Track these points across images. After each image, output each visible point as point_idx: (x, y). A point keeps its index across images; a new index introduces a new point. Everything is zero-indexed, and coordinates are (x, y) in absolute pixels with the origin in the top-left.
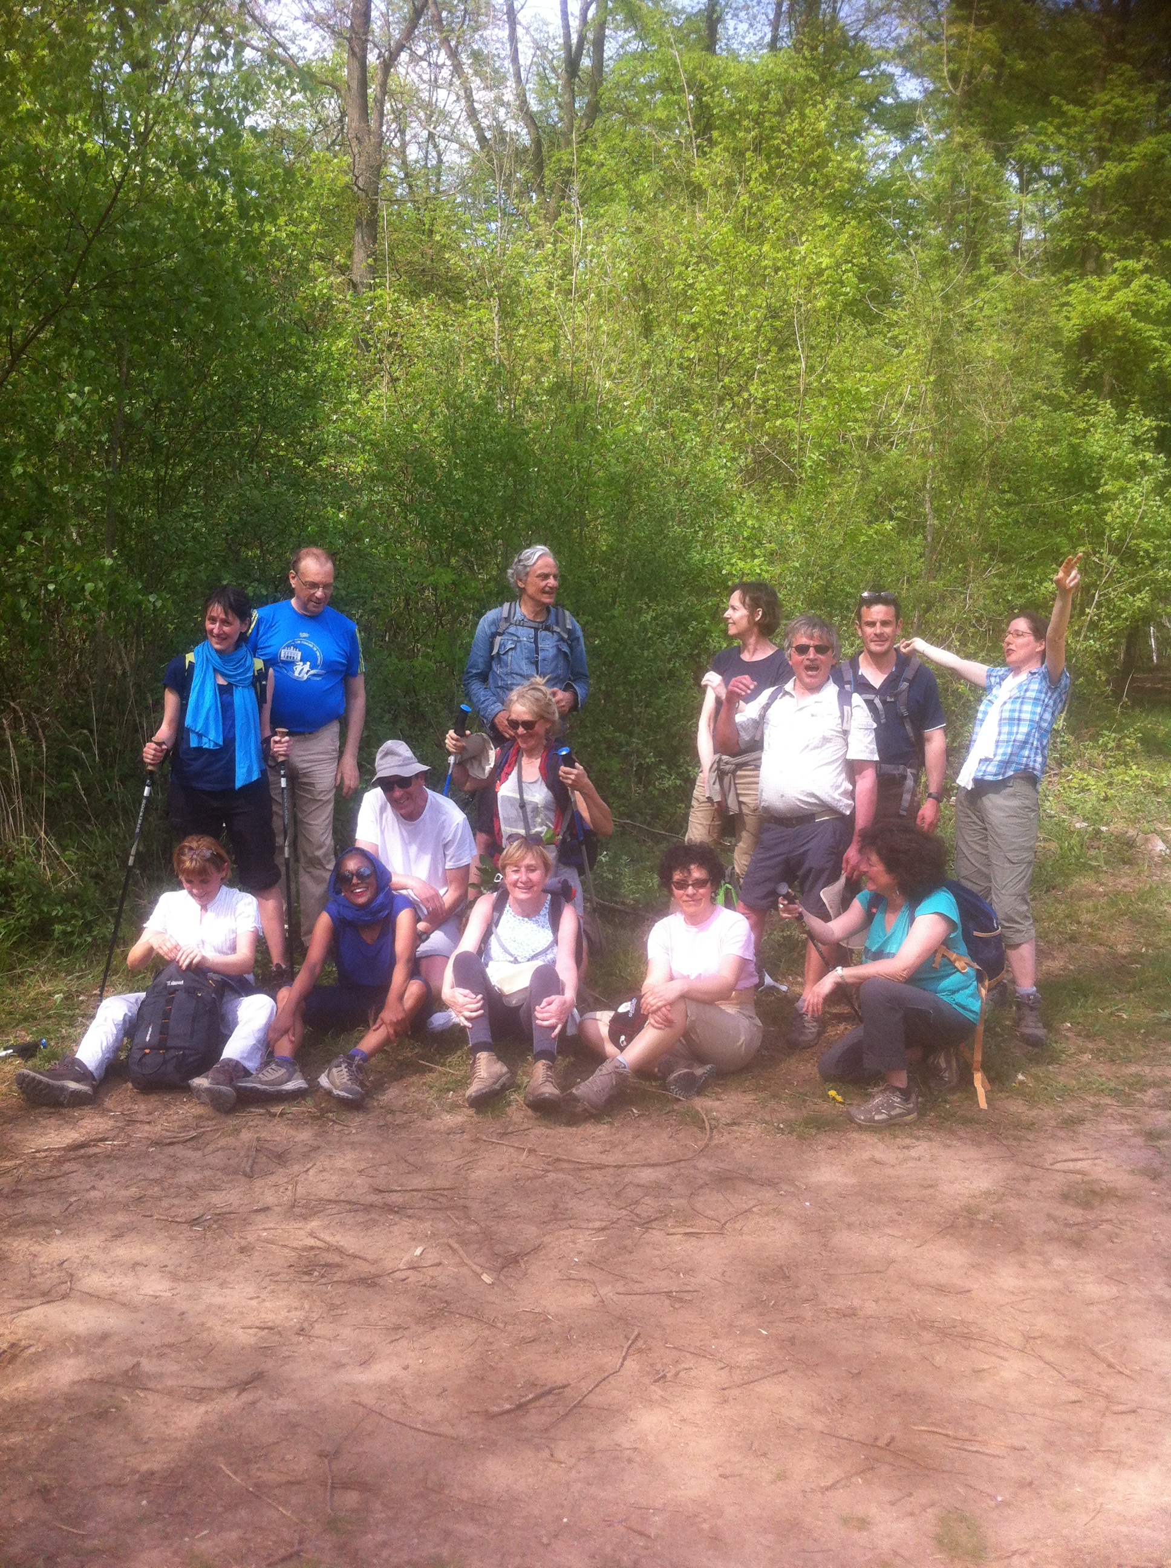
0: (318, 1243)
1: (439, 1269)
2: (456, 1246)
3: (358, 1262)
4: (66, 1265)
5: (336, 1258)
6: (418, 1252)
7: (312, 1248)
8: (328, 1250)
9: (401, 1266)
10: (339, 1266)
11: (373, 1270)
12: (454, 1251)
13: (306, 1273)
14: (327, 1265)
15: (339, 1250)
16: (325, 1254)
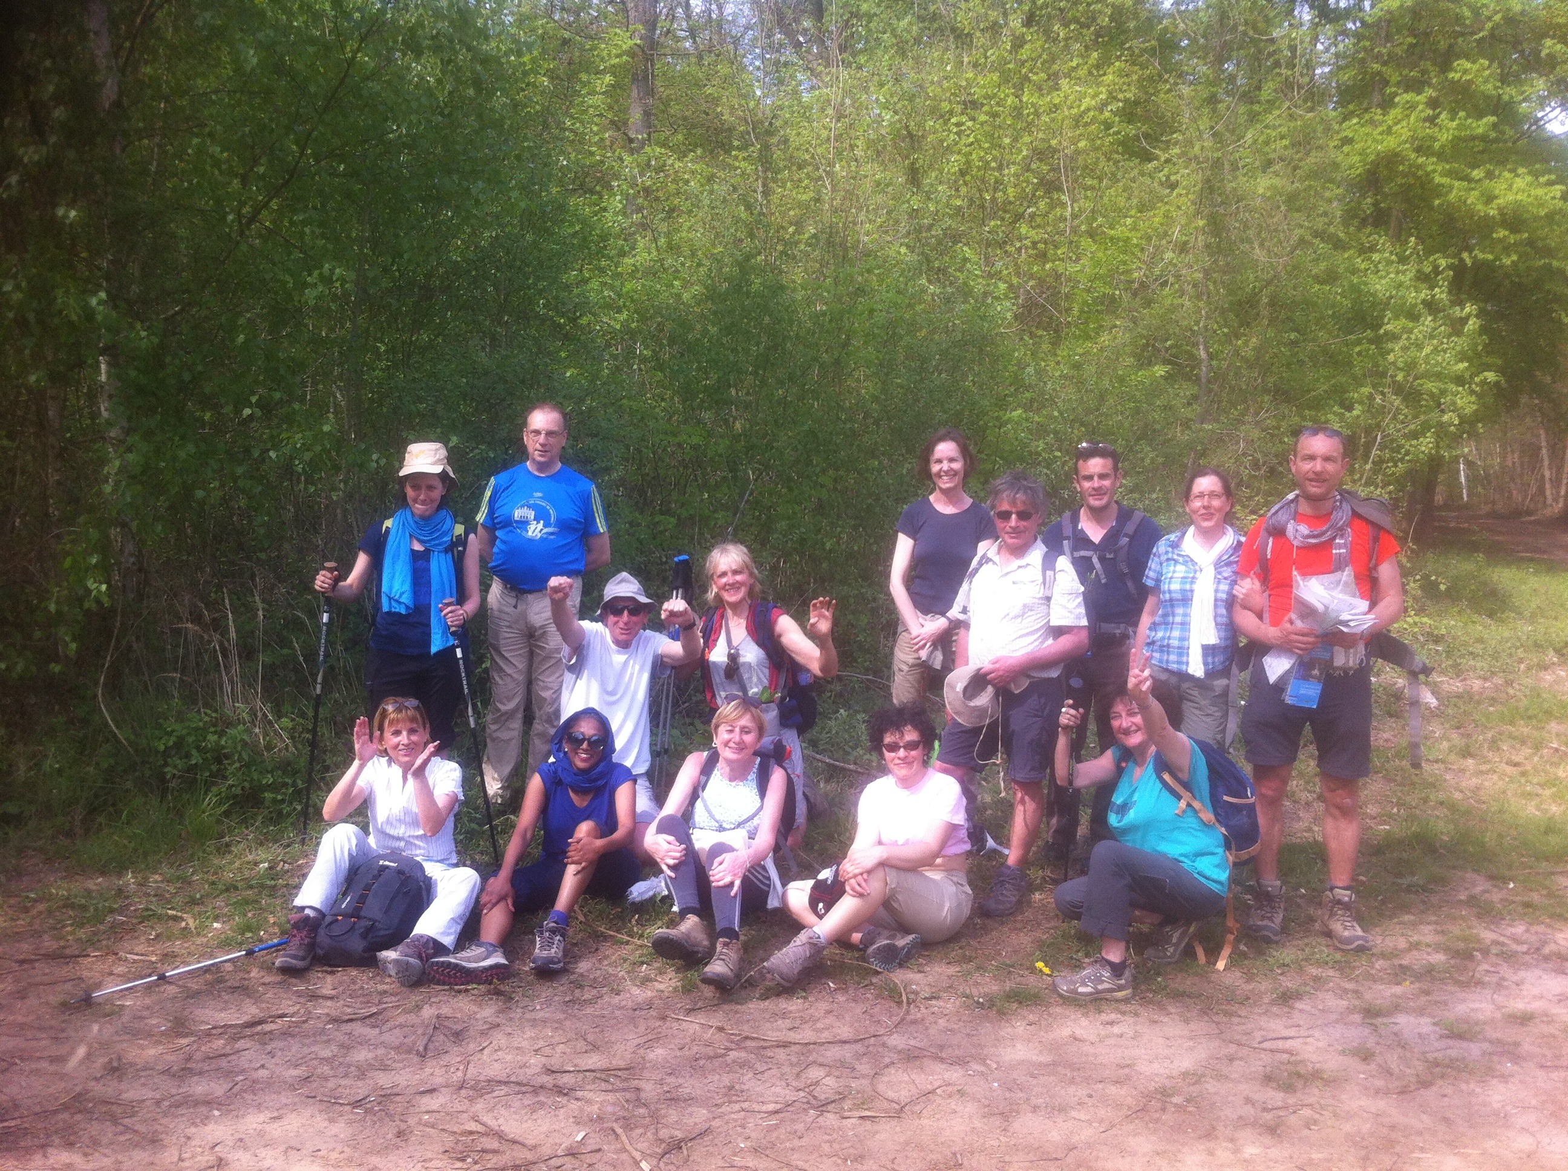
0: (480, 1128)
1: (598, 1155)
2: (619, 1131)
3: (515, 1147)
4: (217, 1149)
5: (492, 1144)
6: (579, 1138)
7: (471, 1133)
8: (486, 1134)
9: (560, 1153)
10: (495, 1152)
11: (530, 1156)
12: (617, 1135)
13: (458, 1159)
14: (484, 1151)
15: (500, 1135)
16: (484, 1139)
